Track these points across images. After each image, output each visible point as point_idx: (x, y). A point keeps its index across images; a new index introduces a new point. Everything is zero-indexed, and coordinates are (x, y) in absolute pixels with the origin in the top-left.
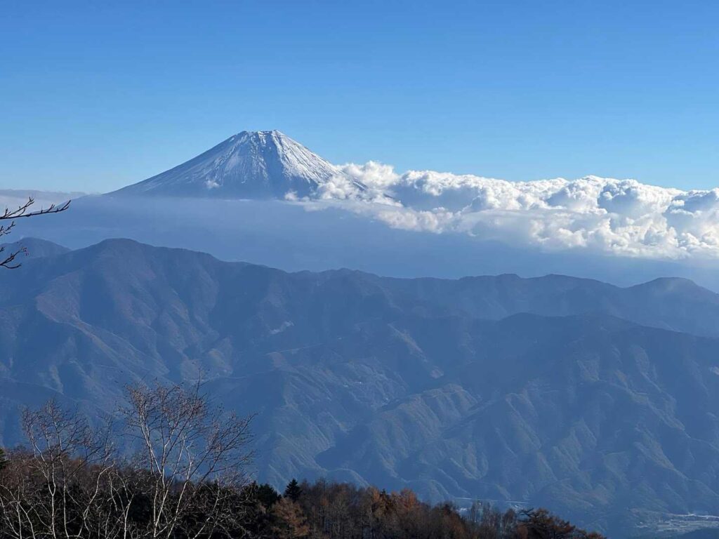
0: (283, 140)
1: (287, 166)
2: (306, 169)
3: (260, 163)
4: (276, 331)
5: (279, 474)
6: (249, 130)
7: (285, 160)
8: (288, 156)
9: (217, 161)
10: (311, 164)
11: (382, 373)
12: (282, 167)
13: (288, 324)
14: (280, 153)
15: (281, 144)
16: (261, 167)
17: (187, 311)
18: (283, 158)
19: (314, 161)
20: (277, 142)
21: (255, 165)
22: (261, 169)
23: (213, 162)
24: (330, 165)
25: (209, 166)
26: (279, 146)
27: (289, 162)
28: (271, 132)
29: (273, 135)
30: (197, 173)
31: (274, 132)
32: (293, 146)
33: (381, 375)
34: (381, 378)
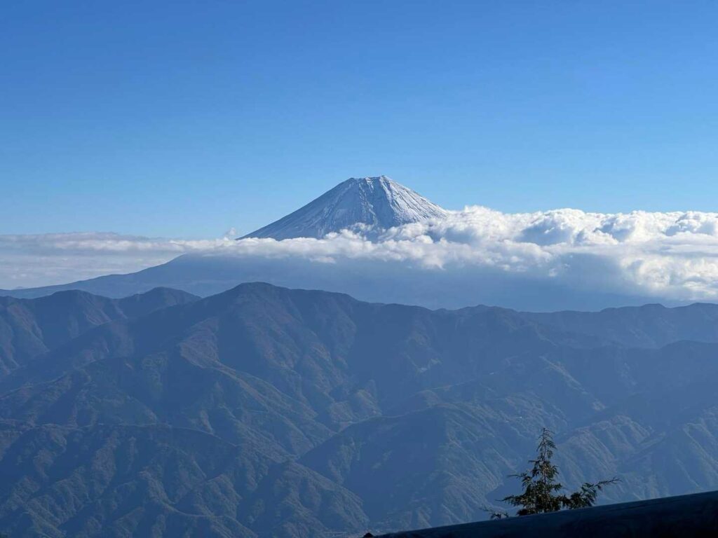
0: (392, 187)
1: (398, 211)
2: (416, 214)
3: (370, 210)
4: (424, 369)
5: (453, 514)
6: (357, 177)
7: (395, 206)
8: (398, 201)
9: (326, 210)
10: (421, 208)
11: (540, 408)
12: (392, 212)
13: (435, 362)
14: (390, 198)
15: (390, 189)
16: (371, 214)
17: (329, 353)
18: (393, 204)
19: (424, 205)
20: (385, 188)
21: (364, 211)
22: (371, 215)
23: (322, 210)
24: (440, 208)
25: (318, 215)
26: (388, 192)
27: (399, 208)
28: (379, 178)
29: (381, 180)
30: (308, 221)
31: (381, 178)
32: (402, 191)
33: (541, 410)
34: (541, 412)
